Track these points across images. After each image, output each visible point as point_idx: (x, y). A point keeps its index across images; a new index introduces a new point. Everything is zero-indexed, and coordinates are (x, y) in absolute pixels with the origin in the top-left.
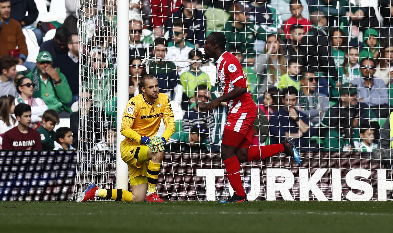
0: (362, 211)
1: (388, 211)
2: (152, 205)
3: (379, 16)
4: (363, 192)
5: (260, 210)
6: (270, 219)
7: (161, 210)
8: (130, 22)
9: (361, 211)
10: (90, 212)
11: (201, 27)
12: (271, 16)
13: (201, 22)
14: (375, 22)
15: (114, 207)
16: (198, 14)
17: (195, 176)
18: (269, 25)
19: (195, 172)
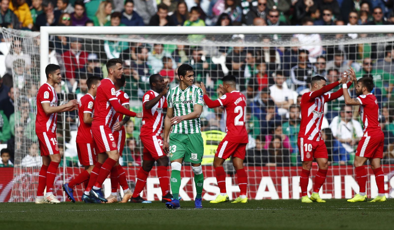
4: (215, 194)
6: (150, 214)
7: (73, 208)
10: (23, 210)
14: (222, 74)
15: (40, 206)
18: (147, 77)
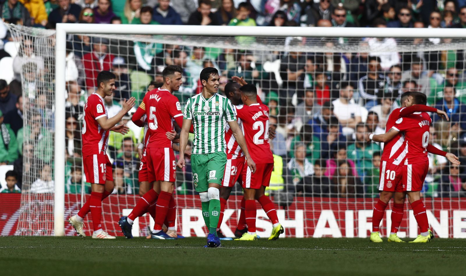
0: (265, 246)
1: (286, 246)
2: (84, 240)
3: (279, 80)
4: (265, 230)
5: (177, 245)
6: (185, 252)
7: (92, 244)
8: (67, 83)
9: (263, 246)
10: (32, 246)
11: (127, 89)
12: (187, 79)
13: (126, 84)
14: (275, 84)
16: (124, 77)
17: (121, 215)
18: (185, 87)
19: (121, 212)
